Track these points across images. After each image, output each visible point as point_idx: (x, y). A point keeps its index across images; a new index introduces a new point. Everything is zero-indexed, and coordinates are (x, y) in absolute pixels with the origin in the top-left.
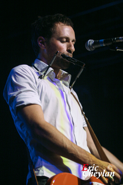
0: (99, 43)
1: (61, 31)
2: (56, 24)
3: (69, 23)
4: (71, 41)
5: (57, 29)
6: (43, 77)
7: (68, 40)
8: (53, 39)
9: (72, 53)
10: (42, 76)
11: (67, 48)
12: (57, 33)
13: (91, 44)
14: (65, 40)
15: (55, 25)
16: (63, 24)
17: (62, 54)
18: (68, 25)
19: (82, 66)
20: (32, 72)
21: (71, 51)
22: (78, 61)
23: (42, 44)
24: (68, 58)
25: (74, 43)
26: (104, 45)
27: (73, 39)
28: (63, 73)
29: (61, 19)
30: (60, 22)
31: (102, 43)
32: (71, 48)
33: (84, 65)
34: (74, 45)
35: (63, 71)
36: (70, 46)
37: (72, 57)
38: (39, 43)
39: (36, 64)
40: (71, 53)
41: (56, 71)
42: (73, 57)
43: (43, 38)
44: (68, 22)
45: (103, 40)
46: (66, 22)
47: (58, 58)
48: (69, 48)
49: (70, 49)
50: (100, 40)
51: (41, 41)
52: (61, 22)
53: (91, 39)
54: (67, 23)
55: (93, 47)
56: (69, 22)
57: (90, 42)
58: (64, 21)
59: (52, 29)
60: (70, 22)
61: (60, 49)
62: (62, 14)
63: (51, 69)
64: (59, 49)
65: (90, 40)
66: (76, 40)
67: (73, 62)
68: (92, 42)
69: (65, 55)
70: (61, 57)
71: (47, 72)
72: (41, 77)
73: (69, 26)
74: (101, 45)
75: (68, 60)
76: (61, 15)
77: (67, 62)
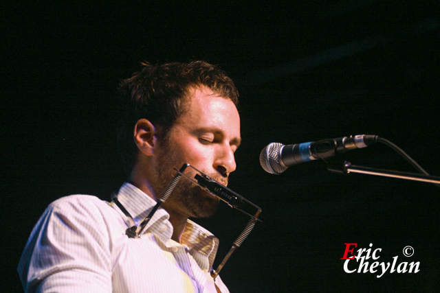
0: (297, 152)
1: (203, 109)
2: (192, 90)
3: (228, 91)
4: (227, 142)
5: (193, 103)
6: (137, 231)
7: (219, 137)
8: (178, 131)
9: (228, 174)
10: (134, 228)
11: (216, 159)
12: (190, 115)
13: (275, 154)
14: (211, 136)
15: (188, 93)
16: (212, 93)
17: (197, 175)
18: (224, 96)
19: (253, 214)
20: (102, 215)
21: (225, 170)
22: (242, 198)
23: (144, 140)
24: (214, 186)
25: (235, 147)
26: (312, 158)
27: (232, 137)
28: (197, 232)
29: (208, 77)
30: (203, 86)
31: (306, 151)
32: (225, 161)
33: (257, 214)
34: (236, 154)
35: (198, 225)
36: (224, 155)
37: (226, 185)
38: (138, 138)
39: (123, 196)
40: (224, 175)
41: (178, 221)
42: (228, 186)
43: (149, 123)
44: (224, 87)
45: (308, 145)
46: (218, 87)
47: (185, 184)
48: (219, 161)
49: (222, 163)
50: (301, 145)
51: (143, 132)
52: (204, 84)
53: (276, 142)
54: (221, 90)
55: (282, 163)
56: (228, 87)
57: (272, 149)
58: (213, 84)
59: (179, 102)
60: (231, 89)
61: (196, 159)
62: (210, 63)
63: (162, 212)
64: (192, 160)
65: (272, 144)
66: (242, 141)
67: (227, 200)
68: (279, 148)
69: (205, 176)
70: (196, 183)
71: (151, 220)
72: (131, 233)
73: (226, 98)
74: (303, 158)
75: (215, 193)
76: (207, 65)
77: (210, 199)
